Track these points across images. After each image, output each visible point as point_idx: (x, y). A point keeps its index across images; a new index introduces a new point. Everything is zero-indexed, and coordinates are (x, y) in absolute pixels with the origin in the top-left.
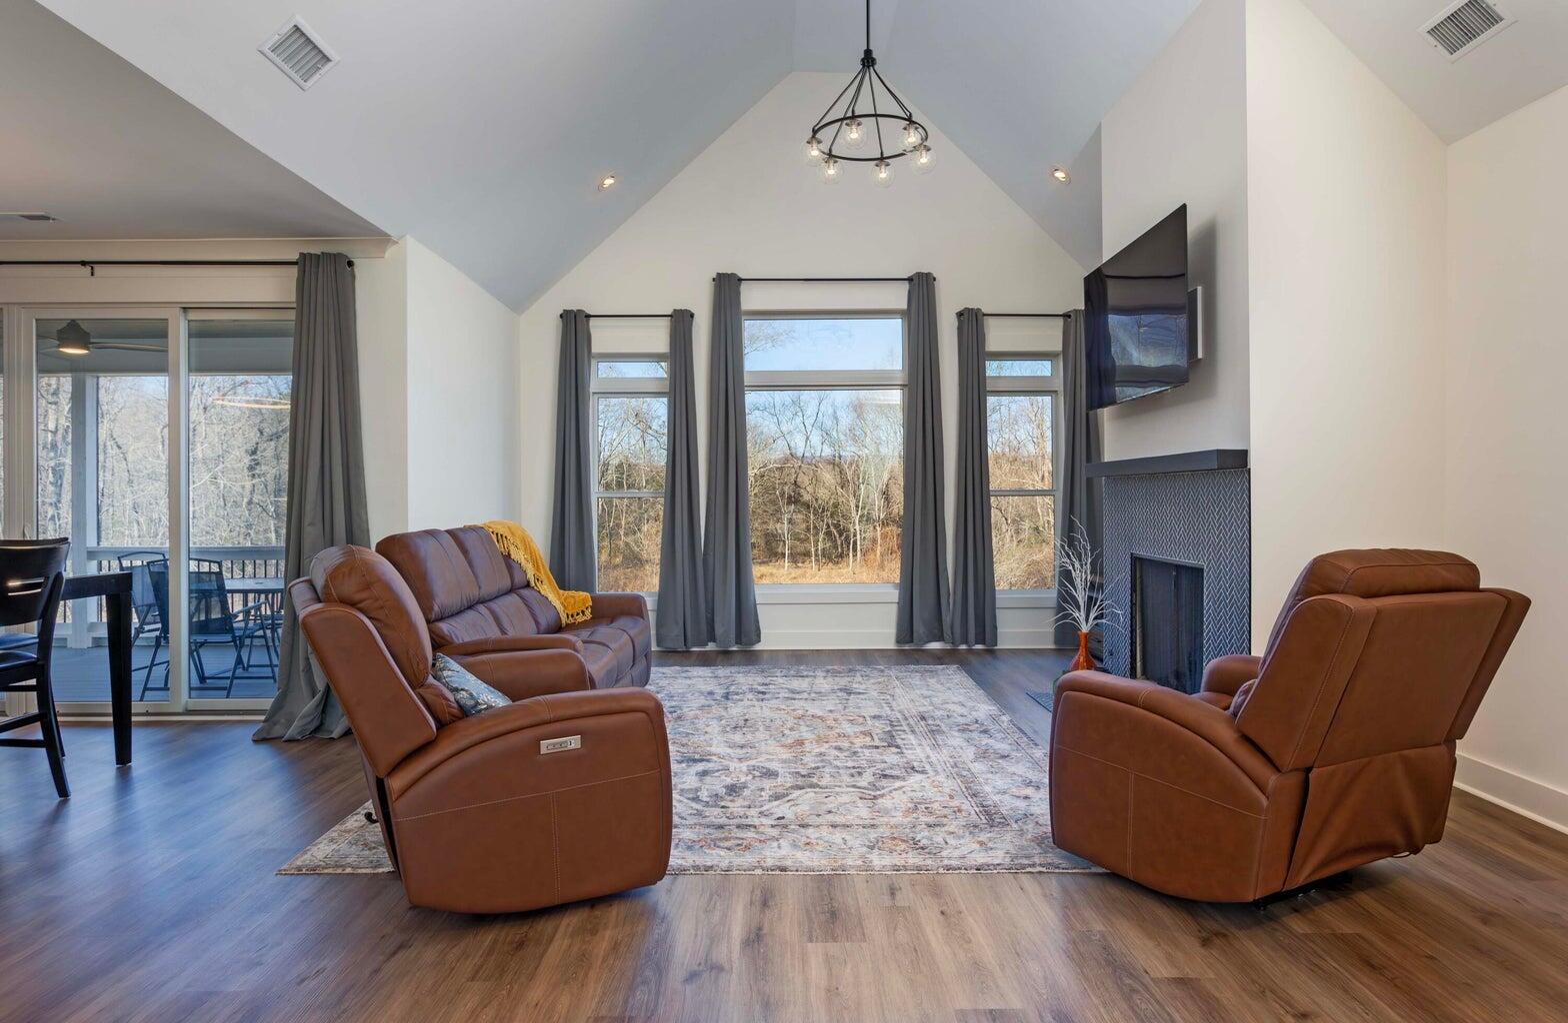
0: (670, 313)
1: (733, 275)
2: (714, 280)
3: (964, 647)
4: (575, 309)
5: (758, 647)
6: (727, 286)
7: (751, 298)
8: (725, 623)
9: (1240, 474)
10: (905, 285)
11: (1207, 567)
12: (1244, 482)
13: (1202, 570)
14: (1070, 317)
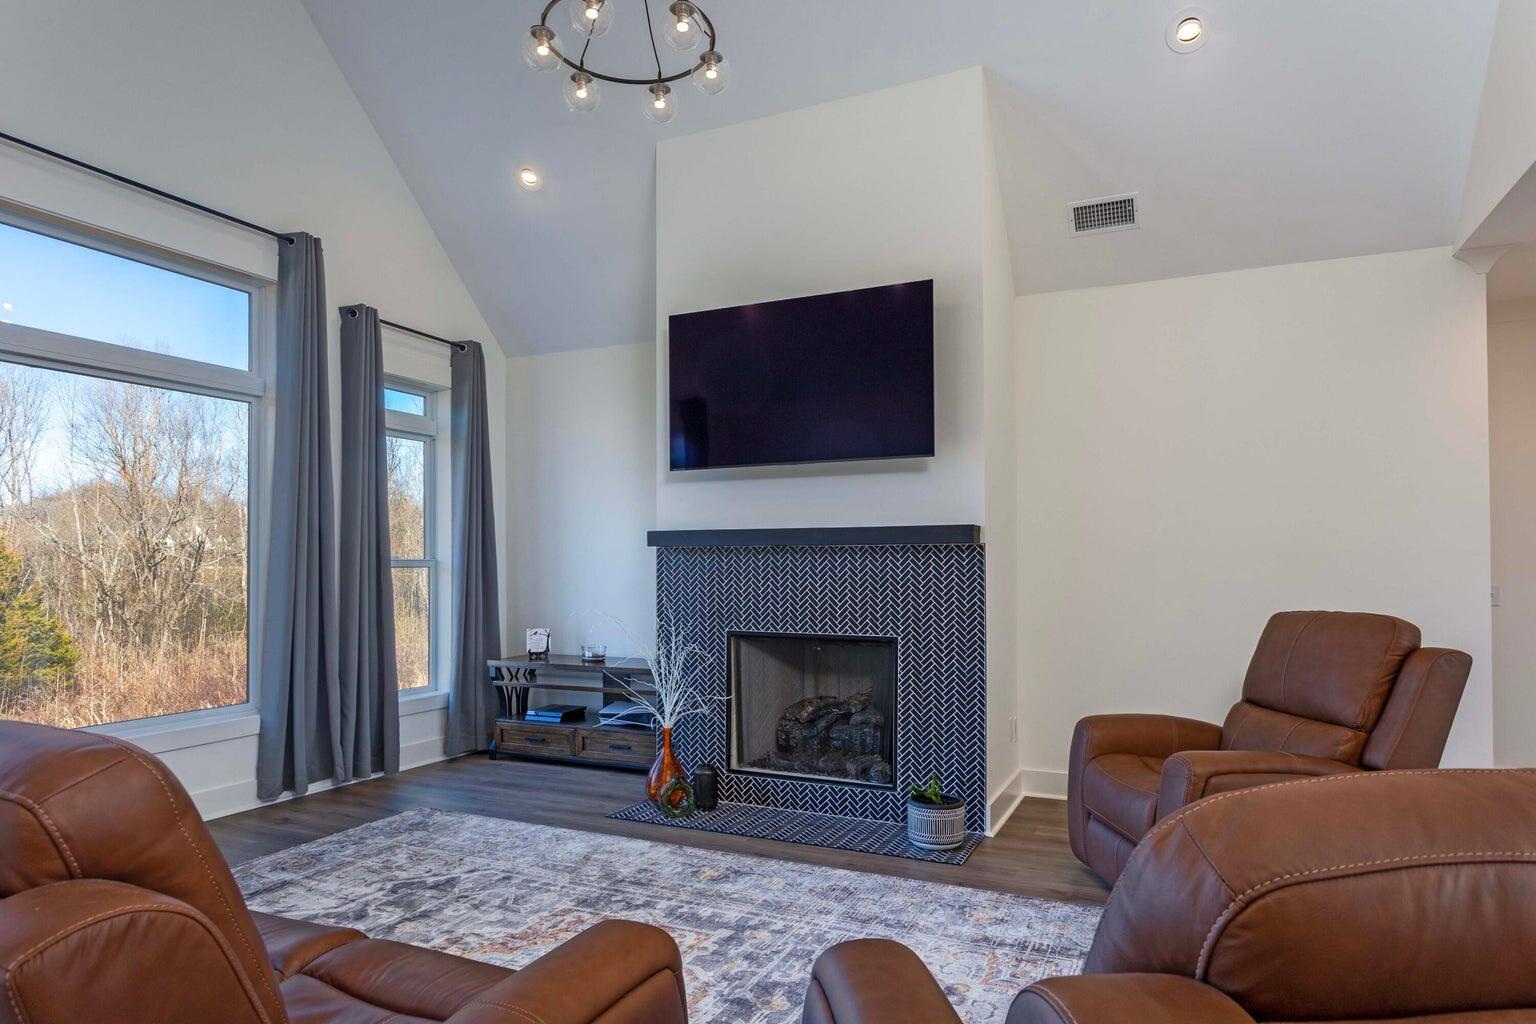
9: (968, 548)
10: (275, 245)
11: (902, 639)
12: (975, 556)
13: (892, 642)
14: (463, 348)
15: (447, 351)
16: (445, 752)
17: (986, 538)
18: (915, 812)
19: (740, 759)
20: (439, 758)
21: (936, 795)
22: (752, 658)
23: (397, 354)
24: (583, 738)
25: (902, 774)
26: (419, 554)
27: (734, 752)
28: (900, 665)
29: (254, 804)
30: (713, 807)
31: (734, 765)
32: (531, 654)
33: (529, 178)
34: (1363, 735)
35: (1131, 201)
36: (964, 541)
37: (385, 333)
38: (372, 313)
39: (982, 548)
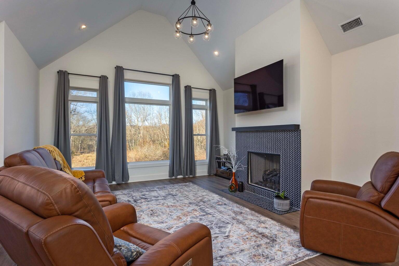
0: (99, 76)
1: (122, 67)
2: (115, 68)
3: (187, 176)
4: (64, 70)
5: (129, 181)
6: (119, 71)
7: (127, 75)
8: (118, 175)
9: (296, 131)
10: (172, 77)
11: (282, 155)
12: (298, 133)
13: (280, 155)
14: (211, 90)
15: (208, 91)
16: (208, 173)
17: (301, 128)
18: (275, 200)
19: (251, 182)
20: (206, 174)
21: (283, 196)
22: (254, 157)
23: (195, 93)
24: (229, 174)
25: (282, 190)
26: (204, 133)
27: (249, 180)
28: (281, 162)
29: (168, 178)
30: (242, 191)
31: (250, 183)
32: (224, 155)
33: (216, 53)
34: (382, 195)
35: (359, 18)
36: (296, 128)
37: (193, 89)
38: (190, 86)
39: (300, 131)
